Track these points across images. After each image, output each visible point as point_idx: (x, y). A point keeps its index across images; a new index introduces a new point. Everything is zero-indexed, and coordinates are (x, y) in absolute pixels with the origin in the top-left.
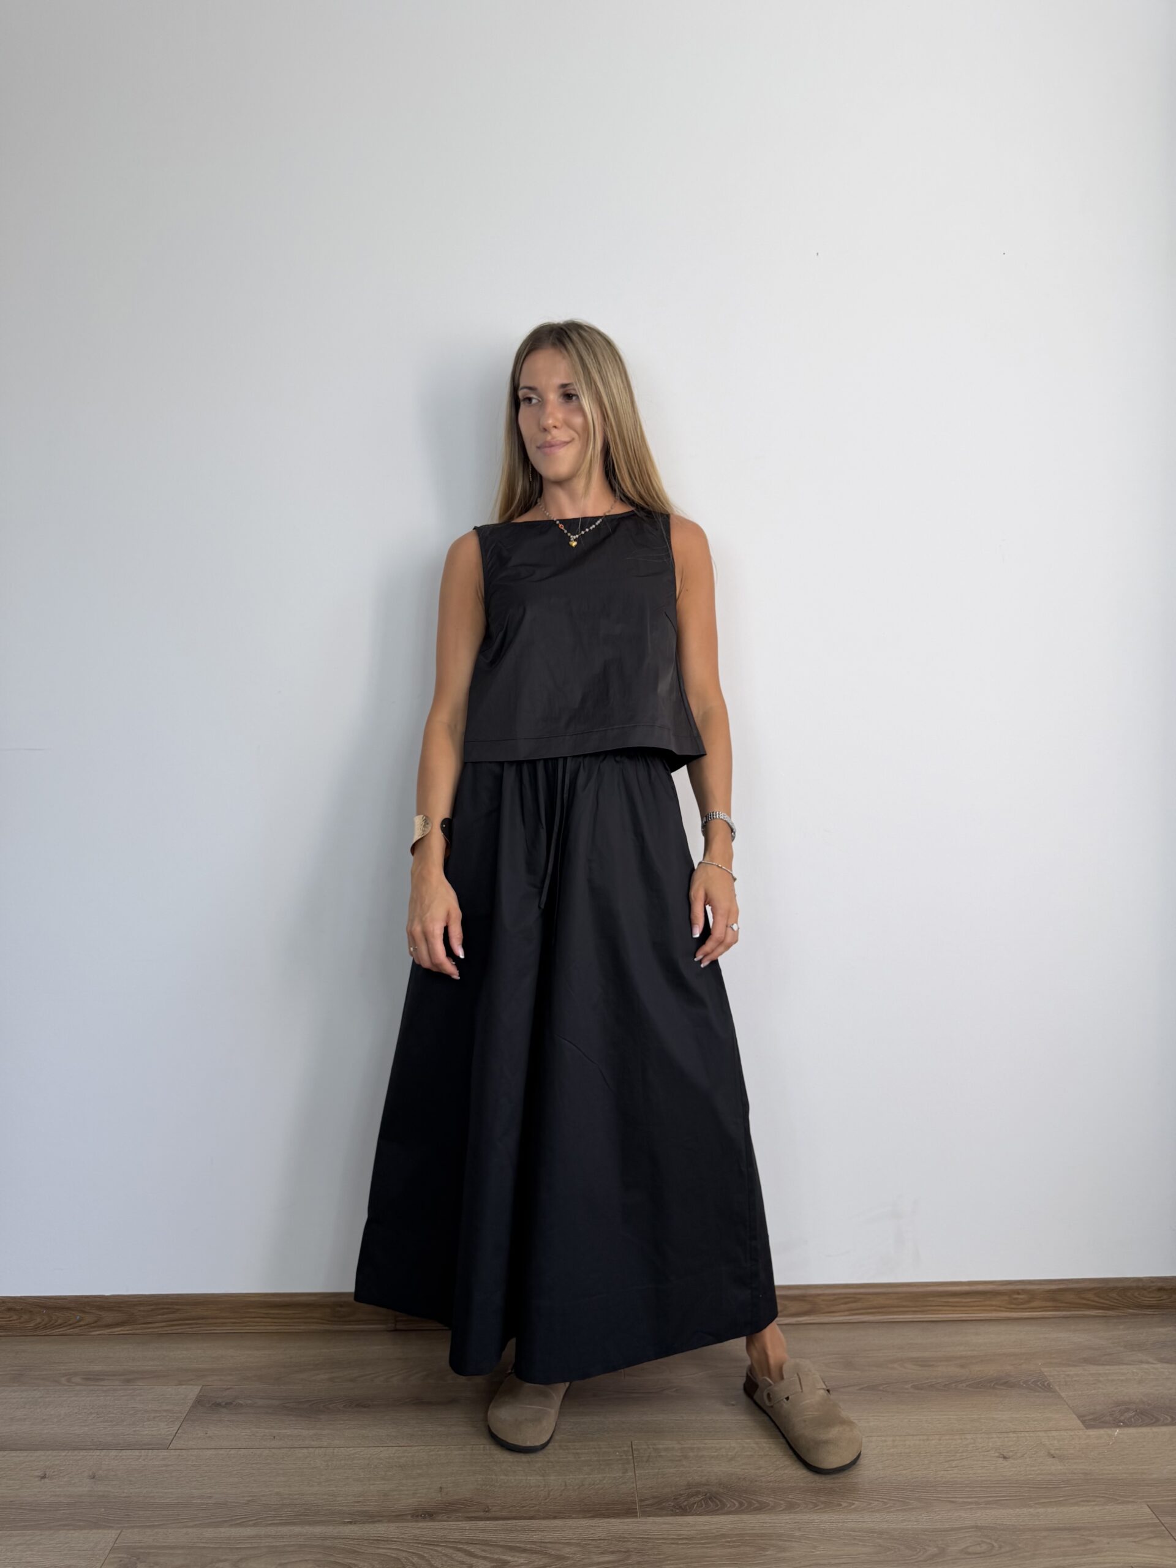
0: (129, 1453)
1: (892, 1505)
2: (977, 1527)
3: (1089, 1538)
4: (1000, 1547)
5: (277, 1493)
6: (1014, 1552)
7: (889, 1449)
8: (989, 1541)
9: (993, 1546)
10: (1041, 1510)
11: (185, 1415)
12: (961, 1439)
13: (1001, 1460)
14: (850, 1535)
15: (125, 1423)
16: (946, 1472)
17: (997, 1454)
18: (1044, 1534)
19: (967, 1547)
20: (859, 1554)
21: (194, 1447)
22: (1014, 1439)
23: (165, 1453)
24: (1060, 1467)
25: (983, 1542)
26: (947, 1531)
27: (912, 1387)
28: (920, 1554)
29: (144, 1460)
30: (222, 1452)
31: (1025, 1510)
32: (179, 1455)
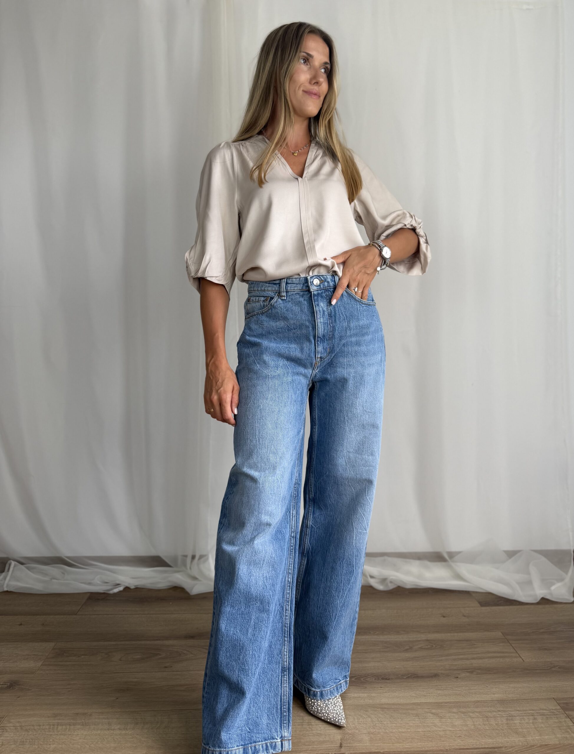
0: (59, 616)
2: (427, 640)
3: (473, 643)
4: (436, 646)
6: (441, 648)
10: (456, 634)
11: (84, 603)
14: (373, 643)
18: (455, 642)
19: (422, 647)
22: (449, 610)
23: (75, 616)
24: (467, 620)
25: (429, 645)
26: (414, 641)
28: (401, 649)
29: (66, 619)
31: (449, 634)
32: (81, 617)
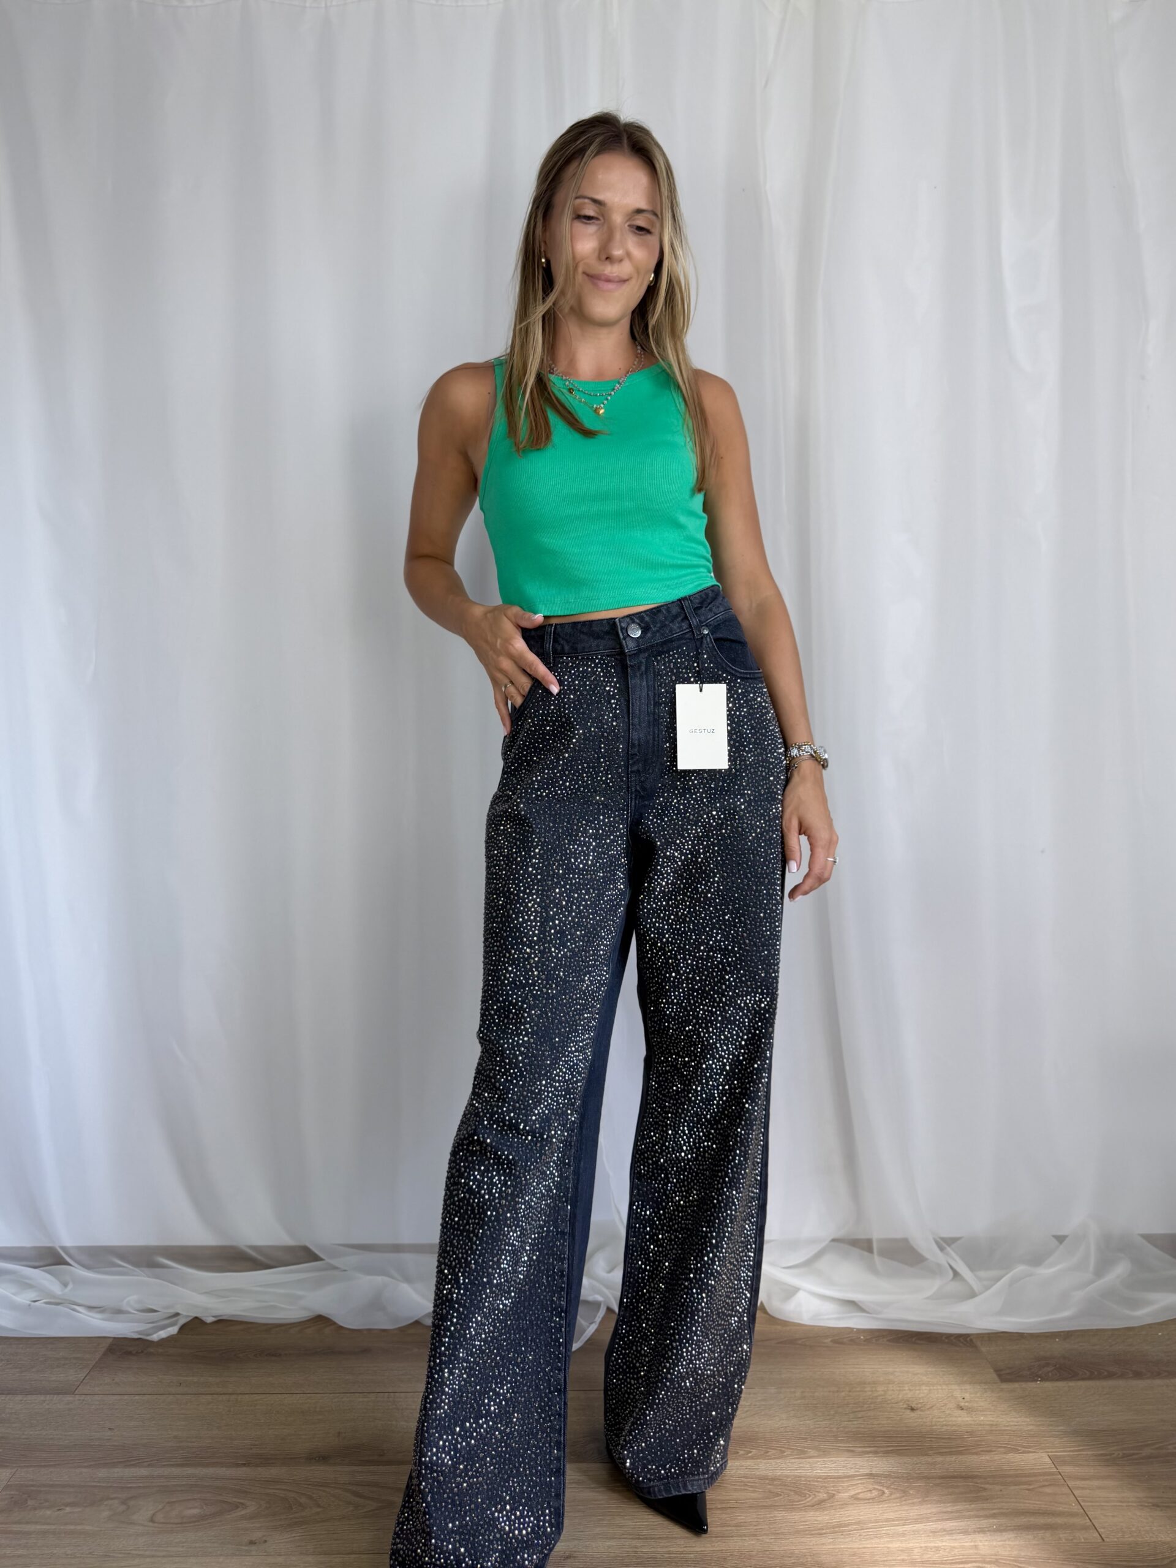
0: (34, 1397)
1: (789, 1453)
2: (871, 1475)
3: (982, 1486)
4: (891, 1494)
5: (175, 1437)
6: (903, 1499)
7: (797, 1400)
8: (879, 1488)
9: (884, 1493)
11: (94, 1362)
12: (872, 1391)
13: (908, 1412)
14: (741, 1482)
15: (34, 1370)
16: (850, 1423)
17: (905, 1406)
18: (938, 1481)
19: (859, 1493)
20: (747, 1499)
21: (100, 1393)
22: (926, 1391)
23: (69, 1398)
24: (967, 1419)
25: (874, 1489)
26: (840, 1478)
27: (832, 1341)
28: (808, 1500)
29: (48, 1404)
30: (126, 1397)
31: (923, 1459)
32: (83, 1400)
